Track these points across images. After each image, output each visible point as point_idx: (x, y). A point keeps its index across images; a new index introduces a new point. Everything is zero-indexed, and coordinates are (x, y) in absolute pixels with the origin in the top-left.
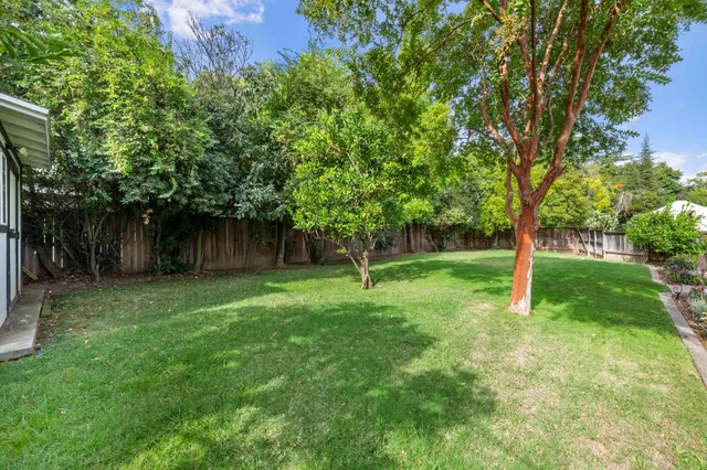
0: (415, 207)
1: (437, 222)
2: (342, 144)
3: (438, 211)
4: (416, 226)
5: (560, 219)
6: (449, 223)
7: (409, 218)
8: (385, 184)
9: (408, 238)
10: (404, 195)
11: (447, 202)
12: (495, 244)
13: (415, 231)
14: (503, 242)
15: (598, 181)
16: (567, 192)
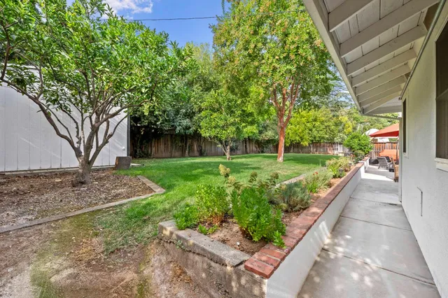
0: (250, 130)
1: (260, 138)
2: (219, 104)
3: (261, 132)
4: (249, 140)
5: (323, 138)
6: (266, 138)
7: (246, 136)
8: (236, 120)
9: (246, 146)
10: (244, 124)
11: (265, 128)
12: (292, 151)
13: (250, 143)
14: (296, 150)
15: (346, 118)
16: (326, 124)
